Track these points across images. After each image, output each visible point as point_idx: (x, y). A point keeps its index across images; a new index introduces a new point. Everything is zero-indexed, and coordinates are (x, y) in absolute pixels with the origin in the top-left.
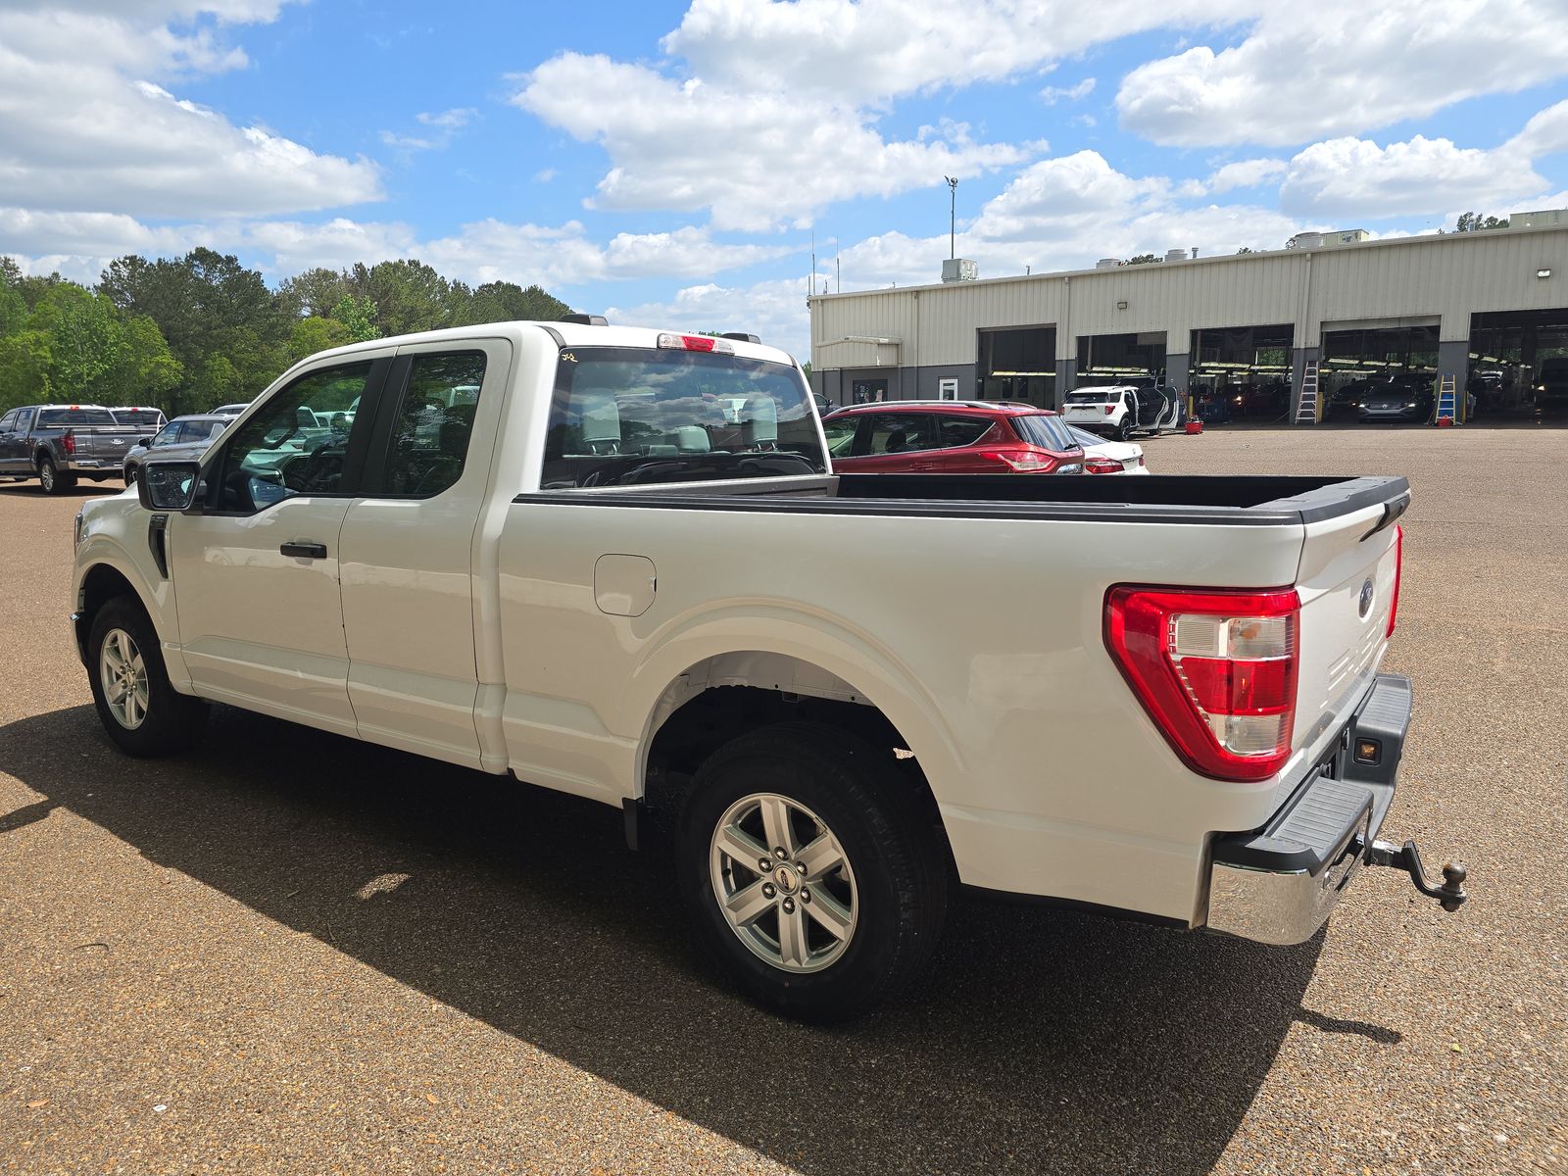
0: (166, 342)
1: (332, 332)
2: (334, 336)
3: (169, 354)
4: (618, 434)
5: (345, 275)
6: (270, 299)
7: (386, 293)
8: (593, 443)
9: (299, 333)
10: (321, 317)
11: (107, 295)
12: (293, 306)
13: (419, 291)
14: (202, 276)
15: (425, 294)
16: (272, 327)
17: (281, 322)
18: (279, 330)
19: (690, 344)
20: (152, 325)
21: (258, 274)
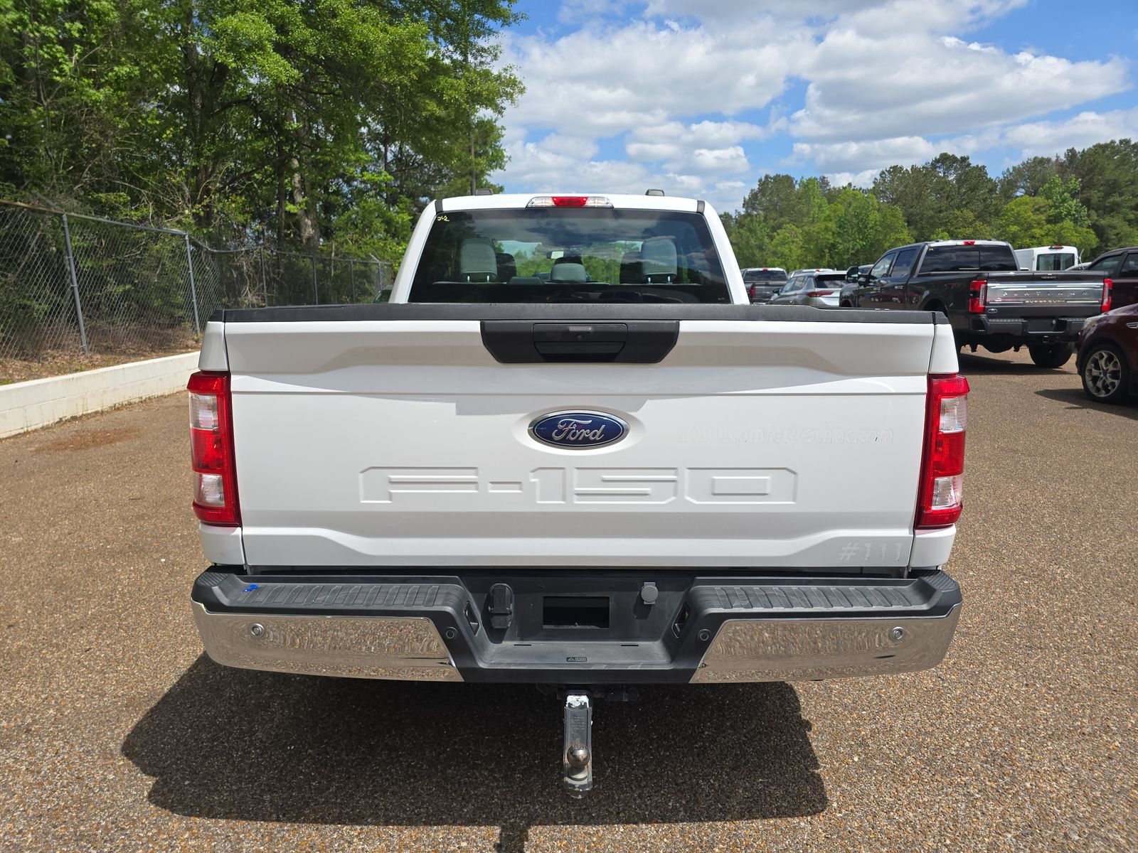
0: (906, 224)
1: (1036, 207)
2: (1037, 210)
3: (906, 232)
4: (493, 269)
5: (1057, 160)
6: (990, 186)
7: (1091, 170)
8: (469, 274)
9: (1007, 210)
10: (1030, 195)
11: (874, 194)
12: (1010, 189)
13: (1124, 165)
14: (941, 175)
15: (1130, 167)
16: (987, 207)
17: (994, 202)
18: (992, 209)
19: (560, 202)
20: (899, 211)
21: (984, 167)
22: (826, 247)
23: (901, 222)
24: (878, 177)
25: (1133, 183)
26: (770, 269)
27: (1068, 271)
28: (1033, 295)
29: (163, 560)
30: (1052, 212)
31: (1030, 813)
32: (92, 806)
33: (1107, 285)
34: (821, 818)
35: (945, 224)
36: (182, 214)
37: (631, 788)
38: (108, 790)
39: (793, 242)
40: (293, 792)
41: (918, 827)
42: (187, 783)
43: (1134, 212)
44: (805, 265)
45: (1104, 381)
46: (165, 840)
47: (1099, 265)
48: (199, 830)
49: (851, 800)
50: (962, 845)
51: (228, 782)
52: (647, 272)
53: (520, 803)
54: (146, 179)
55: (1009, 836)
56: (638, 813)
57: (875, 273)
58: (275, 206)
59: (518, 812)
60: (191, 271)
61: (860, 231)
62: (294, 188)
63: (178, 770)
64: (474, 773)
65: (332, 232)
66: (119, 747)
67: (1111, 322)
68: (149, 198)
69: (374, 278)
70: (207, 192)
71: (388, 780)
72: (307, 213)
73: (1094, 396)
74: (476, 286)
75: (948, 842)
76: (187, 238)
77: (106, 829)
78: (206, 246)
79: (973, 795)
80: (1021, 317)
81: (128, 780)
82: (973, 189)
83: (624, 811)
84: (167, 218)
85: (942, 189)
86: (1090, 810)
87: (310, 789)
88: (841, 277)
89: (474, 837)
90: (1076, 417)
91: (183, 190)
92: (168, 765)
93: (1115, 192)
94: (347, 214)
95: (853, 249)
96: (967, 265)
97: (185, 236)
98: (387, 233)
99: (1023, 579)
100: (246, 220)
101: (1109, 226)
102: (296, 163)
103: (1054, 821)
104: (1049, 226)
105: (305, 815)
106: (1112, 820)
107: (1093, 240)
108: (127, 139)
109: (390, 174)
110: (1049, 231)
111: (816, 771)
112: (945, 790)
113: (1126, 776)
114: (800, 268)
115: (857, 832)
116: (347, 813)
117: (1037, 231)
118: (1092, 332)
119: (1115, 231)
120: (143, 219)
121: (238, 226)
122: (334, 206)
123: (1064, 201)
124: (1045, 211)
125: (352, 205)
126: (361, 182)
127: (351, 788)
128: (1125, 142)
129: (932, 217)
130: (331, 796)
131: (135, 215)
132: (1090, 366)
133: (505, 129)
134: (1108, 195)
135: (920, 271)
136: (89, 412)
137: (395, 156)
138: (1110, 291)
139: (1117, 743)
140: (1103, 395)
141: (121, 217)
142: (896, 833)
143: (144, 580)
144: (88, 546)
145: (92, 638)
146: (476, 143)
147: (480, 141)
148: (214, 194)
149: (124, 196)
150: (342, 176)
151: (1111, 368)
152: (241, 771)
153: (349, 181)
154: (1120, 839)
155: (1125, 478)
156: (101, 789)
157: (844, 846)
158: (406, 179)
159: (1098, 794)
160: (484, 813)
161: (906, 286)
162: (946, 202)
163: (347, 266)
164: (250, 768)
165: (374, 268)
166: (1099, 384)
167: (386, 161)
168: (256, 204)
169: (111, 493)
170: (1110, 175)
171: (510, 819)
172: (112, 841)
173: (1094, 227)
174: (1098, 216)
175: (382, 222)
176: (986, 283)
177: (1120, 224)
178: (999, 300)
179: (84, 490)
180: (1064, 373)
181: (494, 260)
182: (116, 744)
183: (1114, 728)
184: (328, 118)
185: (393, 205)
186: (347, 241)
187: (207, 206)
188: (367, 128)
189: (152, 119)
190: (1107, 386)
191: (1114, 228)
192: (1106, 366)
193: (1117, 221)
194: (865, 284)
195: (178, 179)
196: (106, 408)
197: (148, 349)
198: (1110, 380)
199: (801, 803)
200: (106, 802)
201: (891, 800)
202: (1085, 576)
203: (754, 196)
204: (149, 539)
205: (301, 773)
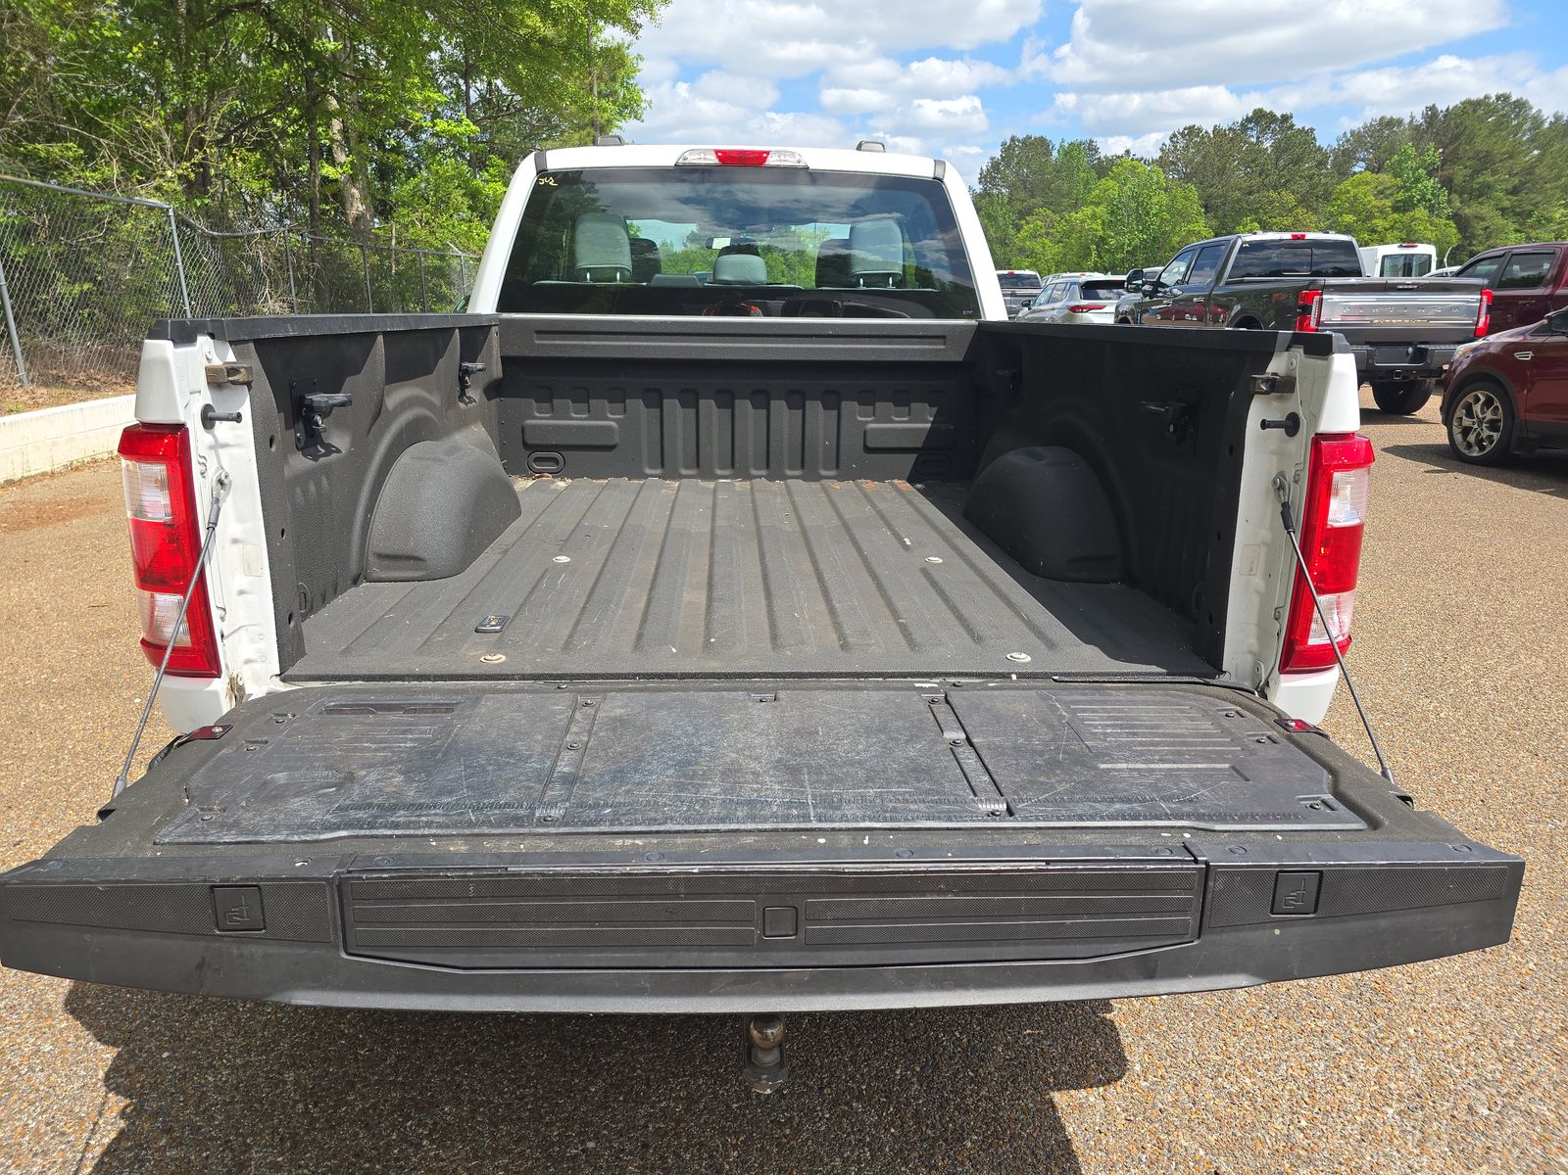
0: (1203, 210)
1: (1380, 188)
2: (1380, 193)
3: (1202, 222)
4: (625, 261)
5: (1411, 121)
6: (1319, 157)
7: (1457, 137)
8: (588, 270)
9: (1341, 193)
10: (1373, 172)
11: (1161, 167)
12: (1345, 162)
13: (1501, 130)
14: (1254, 140)
15: (1509, 134)
16: (1313, 187)
17: (1323, 181)
18: (1320, 190)
19: (728, 159)
20: (1194, 194)
21: (1312, 130)
22: (1093, 242)
23: (1197, 207)
24: (1168, 142)
25: (1511, 157)
26: (1017, 272)
27: (1425, 279)
28: (1383, 311)
29: (138, 700)
30: (1401, 196)
31: (1417, 1073)
32: (15, 1097)
33: (1485, 298)
34: (1119, 1088)
35: (1256, 211)
36: (162, 176)
37: (840, 1048)
38: (42, 1070)
39: (1048, 234)
40: (329, 1066)
41: (1259, 1100)
42: (165, 1055)
43: (1510, 197)
44: (1063, 267)
45: (1479, 434)
46: (129, 1149)
47: (1470, 270)
48: (183, 1133)
49: (1160, 1059)
50: (1324, 1127)
51: (229, 1052)
52: (858, 270)
53: (676, 1076)
54: (106, 123)
55: (1390, 1111)
56: (850, 1088)
57: (1166, 279)
58: (305, 168)
59: (672, 1090)
60: (180, 264)
61: (1139, 219)
62: (333, 141)
63: (152, 1035)
64: (606, 1030)
65: (391, 208)
66: (61, 999)
67: (1492, 350)
68: (111, 151)
69: (455, 277)
70: (200, 143)
71: (475, 1043)
72: (353, 179)
73: (1464, 454)
74: (601, 288)
75: (1304, 1123)
76: (171, 213)
77: (37, 1135)
78: (201, 225)
79: (1334, 1049)
80: (1367, 343)
81: (73, 1053)
82: (1297, 161)
83: (829, 1084)
84: (140, 182)
85: (1253, 161)
86: (1501, 1068)
87: (356, 1060)
88: (1119, 284)
89: (605, 1132)
90: (1440, 484)
91: (161, 140)
92: (137, 1027)
93: (1486, 169)
94: (413, 181)
95: (1129, 245)
96: (1291, 269)
97: (168, 210)
98: (473, 211)
99: (1382, 719)
100: (263, 189)
101: (1476, 217)
102: (334, 104)
103: (1452, 1087)
104: (1396, 216)
105: (347, 1103)
106: (1533, 1084)
107: (1454, 235)
108: (74, 59)
109: (474, 123)
110: (1396, 223)
111: (1108, 1016)
112: (1293, 1042)
113: (1547, 1015)
114: (1056, 271)
115: (1171, 1110)
116: (413, 1099)
117: (1379, 223)
118: (1465, 366)
119: (1483, 224)
120: (105, 184)
121: (252, 197)
122: (393, 170)
123: (1417, 180)
124: (1392, 194)
125: (420, 169)
126: (433, 135)
127: (419, 1059)
128: (1504, 98)
129: (1238, 201)
130: (388, 1071)
131: (92, 178)
132: (1460, 412)
133: (642, 59)
134: (1477, 172)
135: (1230, 277)
136: (33, 473)
137: (480, 95)
138: (1488, 307)
139: (1531, 965)
140: (1475, 453)
141: (71, 181)
142: (1228, 1110)
143: (107, 732)
144: (24, 680)
145: (25, 824)
146: (600, 78)
147: (606, 76)
148: (210, 147)
149: (74, 150)
150: (405, 125)
151: (1489, 415)
152: (250, 1034)
153: (415, 133)
154: (1547, 1113)
155: (1512, 571)
156: (31, 1069)
157: (1154, 1134)
158: (498, 131)
159: (1511, 1043)
160: (620, 1094)
161: (1208, 297)
162: (1258, 180)
163: (414, 260)
164: (264, 1029)
165: (455, 263)
166: (1472, 438)
167: (467, 104)
168: (276, 165)
169: (61, 597)
170: (1480, 145)
171: (660, 1101)
172: (45, 1153)
173: (1456, 217)
174: (1461, 202)
175: (464, 195)
176: (1321, 294)
177: (1491, 214)
178: (1337, 319)
179: (20, 593)
180: (1420, 422)
181: (628, 248)
182: (57, 994)
183: (1525, 942)
184: (381, 35)
185: (481, 170)
186: (411, 225)
187: (200, 165)
188: (438, 53)
189: (110, 29)
190: (1482, 440)
191: (1483, 219)
192: (1483, 412)
193: (1486, 210)
194: (1152, 294)
195: (154, 123)
196: (57, 468)
197: (119, 380)
198: (1486, 433)
199: (1088, 1066)
200: (38, 1090)
201: (1217, 1058)
202: (1468, 714)
203: (995, 166)
204: (117, 669)
205: (343, 1035)
